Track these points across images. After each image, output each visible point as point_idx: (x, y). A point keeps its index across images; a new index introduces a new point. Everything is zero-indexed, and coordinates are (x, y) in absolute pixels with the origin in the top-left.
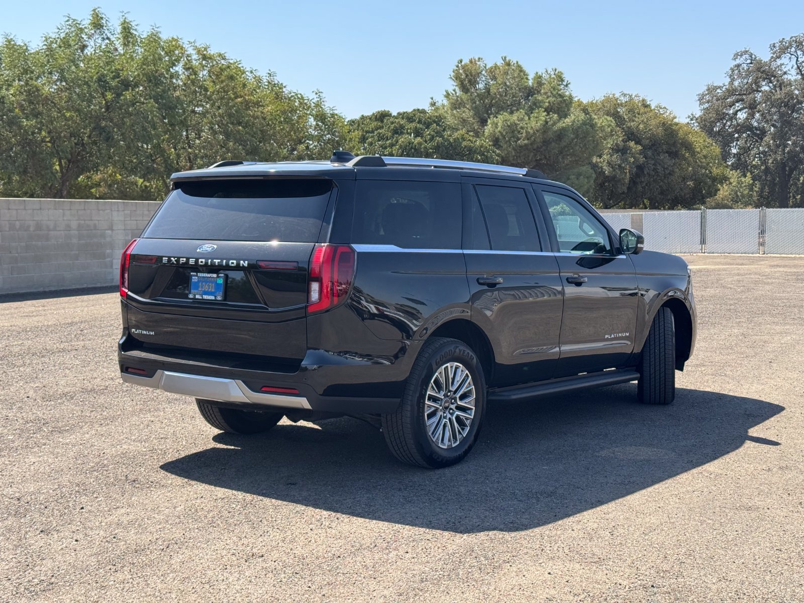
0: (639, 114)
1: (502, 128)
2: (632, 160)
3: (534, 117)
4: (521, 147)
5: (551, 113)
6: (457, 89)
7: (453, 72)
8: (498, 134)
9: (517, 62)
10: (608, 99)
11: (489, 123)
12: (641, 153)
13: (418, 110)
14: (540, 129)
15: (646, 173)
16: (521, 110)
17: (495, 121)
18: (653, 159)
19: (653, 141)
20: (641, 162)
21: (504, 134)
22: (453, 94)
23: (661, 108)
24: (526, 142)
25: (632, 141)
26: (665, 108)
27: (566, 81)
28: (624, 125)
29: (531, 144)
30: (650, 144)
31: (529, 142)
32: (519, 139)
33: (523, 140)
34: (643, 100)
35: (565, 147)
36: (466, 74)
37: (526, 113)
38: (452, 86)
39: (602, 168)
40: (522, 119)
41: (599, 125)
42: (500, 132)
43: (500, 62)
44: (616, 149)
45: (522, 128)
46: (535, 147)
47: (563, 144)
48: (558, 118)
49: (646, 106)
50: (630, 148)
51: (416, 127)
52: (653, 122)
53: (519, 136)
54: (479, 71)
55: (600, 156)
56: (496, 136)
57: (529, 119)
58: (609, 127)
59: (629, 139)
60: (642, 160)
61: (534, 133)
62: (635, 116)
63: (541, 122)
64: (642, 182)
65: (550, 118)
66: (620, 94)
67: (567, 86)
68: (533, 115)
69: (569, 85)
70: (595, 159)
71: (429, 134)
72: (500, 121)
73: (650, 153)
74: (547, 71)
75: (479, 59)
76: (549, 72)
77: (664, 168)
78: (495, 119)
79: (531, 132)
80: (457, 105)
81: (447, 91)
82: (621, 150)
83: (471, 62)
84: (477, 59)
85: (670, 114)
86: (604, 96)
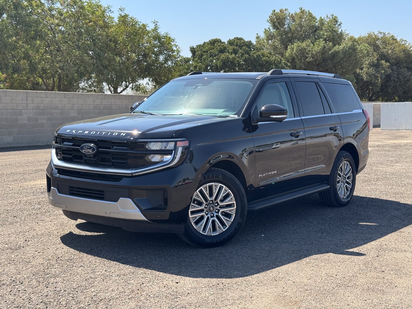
0: (389, 44)
1: (296, 51)
2: (383, 71)
3: (316, 44)
4: (308, 62)
5: (328, 42)
6: (271, 28)
7: (269, 17)
8: (294, 55)
9: (309, 11)
10: (370, 36)
11: (288, 48)
12: (389, 67)
13: (237, 38)
14: (320, 52)
15: (392, 79)
16: (308, 40)
17: (292, 47)
18: (397, 71)
19: (397, 61)
20: (389, 73)
21: (298, 54)
22: (268, 31)
23: (403, 41)
24: (311, 59)
25: (383, 60)
26: (405, 41)
27: (339, 22)
28: (379, 50)
29: (315, 61)
30: (396, 62)
31: (314, 60)
32: (307, 58)
33: (310, 59)
34: (392, 36)
35: (338, 62)
36: (276, 18)
37: (311, 42)
38: (268, 26)
39: (362, 76)
40: (309, 46)
41: (359, 49)
42: (295, 53)
43: (298, 11)
44: (372, 65)
45: (309, 51)
46: (318, 62)
47: (335, 61)
48: (332, 45)
49: (394, 39)
50: (382, 64)
51: (234, 48)
52: (397, 49)
53: (307, 56)
54: (284, 17)
55: (362, 69)
56: (293, 56)
57: (314, 45)
58: (366, 50)
59: (382, 59)
60: (389, 71)
61: (316, 54)
62: (386, 46)
63: (321, 47)
64: (390, 86)
65: (327, 45)
66: (378, 32)
67: (340, 25)
68: (316, 43)
69: (341, 25)
70: (358, 71)
71: (241, 53)
72: (295, 47)
73: (395, 68)
74: (327, 17)
75: (286, 9)
76: (328, 17)
77: (404, 77)
78: (292, 45)
79: (315, 53)
80: (270, 37)
81: (265, 29)
82: (376, 66)
83: (281, 11)
84: (284, 9)
85: (409, 44)
86: (368, 34)
